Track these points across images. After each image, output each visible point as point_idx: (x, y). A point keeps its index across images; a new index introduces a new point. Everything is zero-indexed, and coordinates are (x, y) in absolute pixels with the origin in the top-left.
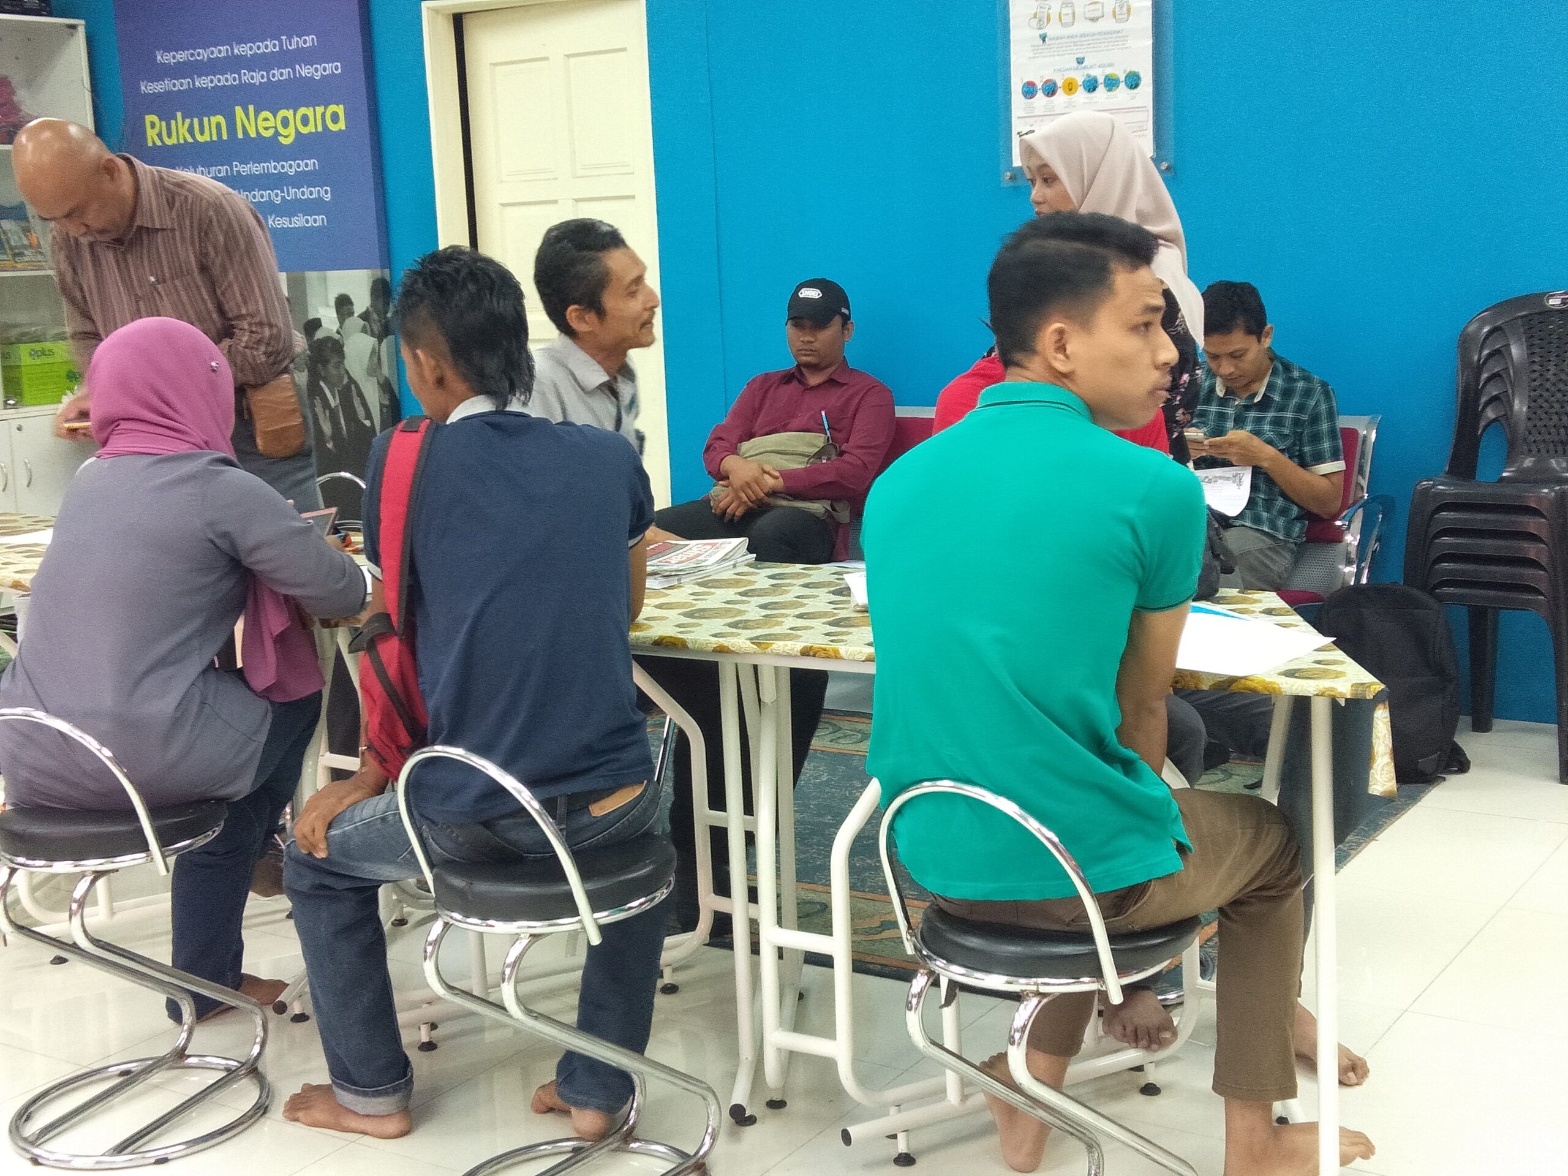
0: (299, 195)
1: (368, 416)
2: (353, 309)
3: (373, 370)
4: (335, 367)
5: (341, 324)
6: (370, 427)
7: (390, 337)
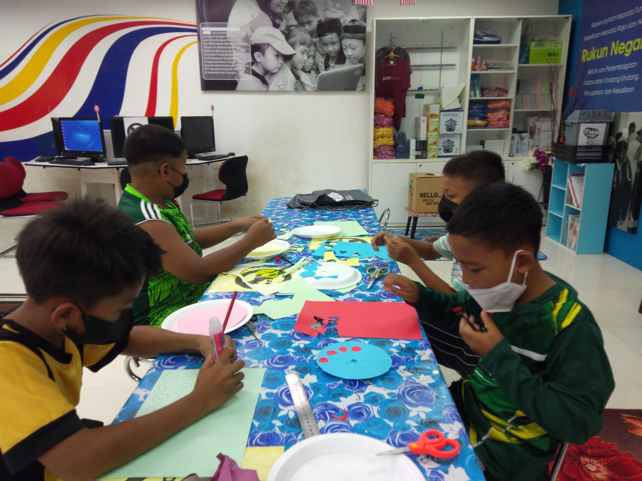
0: (626, 79)
1: (630, 177)
2: (635, 129)
3: (637, 157)
4: (623, 154)
5: (629, 135)
6: (630, 181)
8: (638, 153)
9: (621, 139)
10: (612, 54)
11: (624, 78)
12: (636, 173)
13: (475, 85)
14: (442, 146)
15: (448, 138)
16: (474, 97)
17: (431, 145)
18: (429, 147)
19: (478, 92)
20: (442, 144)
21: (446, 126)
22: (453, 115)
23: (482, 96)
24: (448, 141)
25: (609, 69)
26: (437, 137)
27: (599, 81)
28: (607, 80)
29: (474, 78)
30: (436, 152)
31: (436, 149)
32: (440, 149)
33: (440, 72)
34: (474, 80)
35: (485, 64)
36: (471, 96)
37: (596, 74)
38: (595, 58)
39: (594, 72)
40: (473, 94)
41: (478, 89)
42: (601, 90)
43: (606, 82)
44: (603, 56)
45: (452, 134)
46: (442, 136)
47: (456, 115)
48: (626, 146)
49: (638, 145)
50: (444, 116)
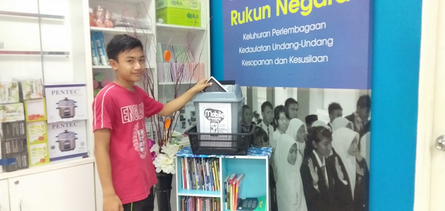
0: (311, 44)
1: (346, 178)
2: (341, 112)
3: (353, 151)
4: (324, 144)
5: (332, 120)
6: (347, 185)
7: (369, 133)
8: (356, 146)
9: (315, 124)
10: (278, 14)
11: (306, 43)
12: (358, 175)
13: (98, 48)
14: (57, 142)
15: (66, 128)
16: (99, 65)
18: (30, 147)
19: (104, 58)
20: (57, 139)
21: (58, 110)
22: (69, 92)
24: (66, 132)
25: (277, 33)
26: (43, 129)
27: (263, 48)
28: (276, 47)
29: (95, 37)
30: (46, 152)
31: (46, 148)
32: (53, 147)
33: (40, 25)
34: (96, 39)
35: (109, 18)
36: (95, 63)
37: (256, 39)
38: (251, 20)
39: (252, 37)
40: (98, 60)
41: (104, 54)
42: (269, 59)
43: (274, 48)
44: (264, 18)
45: (71, 121)
46: (54, 126)
47: (73, 92)
48: (327, 134)
49: (353, 134)
50: (52, 94)
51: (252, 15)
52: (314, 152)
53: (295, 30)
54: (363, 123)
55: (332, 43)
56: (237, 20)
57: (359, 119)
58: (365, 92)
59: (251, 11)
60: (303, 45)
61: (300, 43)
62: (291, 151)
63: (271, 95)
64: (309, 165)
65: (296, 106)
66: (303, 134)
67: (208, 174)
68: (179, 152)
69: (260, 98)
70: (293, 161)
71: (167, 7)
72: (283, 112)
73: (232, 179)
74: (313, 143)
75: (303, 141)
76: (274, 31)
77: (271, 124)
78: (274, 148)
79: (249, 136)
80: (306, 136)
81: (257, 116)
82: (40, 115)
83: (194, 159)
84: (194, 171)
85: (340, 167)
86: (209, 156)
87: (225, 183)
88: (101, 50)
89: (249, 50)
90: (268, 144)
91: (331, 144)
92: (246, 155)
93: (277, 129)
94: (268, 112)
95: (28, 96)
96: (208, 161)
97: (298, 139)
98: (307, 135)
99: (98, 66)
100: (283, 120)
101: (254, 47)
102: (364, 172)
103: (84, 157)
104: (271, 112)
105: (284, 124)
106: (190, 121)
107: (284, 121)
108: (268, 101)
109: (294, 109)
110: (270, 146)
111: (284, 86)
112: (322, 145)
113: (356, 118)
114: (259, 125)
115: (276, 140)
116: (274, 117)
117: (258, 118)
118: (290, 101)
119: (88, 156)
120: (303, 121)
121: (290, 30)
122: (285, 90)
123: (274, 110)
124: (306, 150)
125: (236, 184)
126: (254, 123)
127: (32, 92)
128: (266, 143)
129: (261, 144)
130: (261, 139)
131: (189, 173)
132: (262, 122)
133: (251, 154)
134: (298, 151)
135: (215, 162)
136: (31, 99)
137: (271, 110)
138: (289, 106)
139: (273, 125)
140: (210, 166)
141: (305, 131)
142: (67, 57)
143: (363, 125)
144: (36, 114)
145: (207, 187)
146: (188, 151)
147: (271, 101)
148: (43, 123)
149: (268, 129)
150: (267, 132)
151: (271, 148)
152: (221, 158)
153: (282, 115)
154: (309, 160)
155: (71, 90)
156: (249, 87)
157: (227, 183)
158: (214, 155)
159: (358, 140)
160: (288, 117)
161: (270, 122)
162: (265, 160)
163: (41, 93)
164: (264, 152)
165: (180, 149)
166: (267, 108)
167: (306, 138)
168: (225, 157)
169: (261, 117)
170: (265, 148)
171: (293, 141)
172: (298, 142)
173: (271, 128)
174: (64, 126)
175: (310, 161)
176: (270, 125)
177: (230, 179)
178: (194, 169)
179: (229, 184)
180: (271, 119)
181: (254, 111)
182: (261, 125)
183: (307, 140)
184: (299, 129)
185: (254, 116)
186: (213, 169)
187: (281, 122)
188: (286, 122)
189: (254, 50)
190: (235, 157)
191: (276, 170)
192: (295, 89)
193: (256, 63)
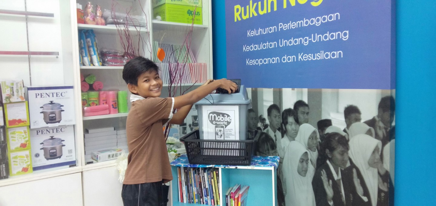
1: (366, 193)
2: (360, 117)
3: (375, 163)
4: (340, 154)
5: (348, 125)
6: (367, 202)
7: (393, 141)
8: (378, 156)
9: (329, 130)
10: (285, 6)
11: (317, 38)
12: (380, 191)
13: (89, 47)
14: (41, 149)
15: (51, 134)
16: (90, 65)
17: (17, 150)
18: (11, 155)
19: (95, 58)
20: (41, 146)
21: (42, 114)
23: (103, 65)
24: (52, 138)
25: (284, 27)
26: (26, 135)
27: (268, 44)
28: (284, 43)
29: (86, 36)
30: (29, 160)
31: (29, 156)
32: (37, 155)
33: (27, 23)
34: (86, 38)
35: (101, 15)
36: (85, 64)
37: (262, 36)
38: (256, 14)
39: (257, 34)
40: (88, 60)
41: (95, 54)
42: (275, 57)
43: (281, 45)
44: (269, 11)
45: (57, 127)
46: (38, 132)
47: (60, 94)
48: (344, 141)
49: (373, 142)
50: (36, 97)
51: (256, 10)
52: (328, 162)
53: (304, 23)
54: (386, 129)
55: (347, 36)
56: (240, 15)
57: (381, 124)
58: (388, 92)
59: (255, 4)
60: (314, 40)
61: (310, 37)
62: (301, 161)
63: (278, 98)
64: (322, 178)
65: (306, 110)
66: (315, 142)
67: (207, 187)
68: (174, 161)
69: (266, 101)
70: (304, 172)
71: (165, 3)
72: (292, 116)
73: (233, 192)
74: (326, 152)
75: (315, 149)
76: (281, 25)
77: (279, 129)
78: (282, 158)
79: (252, 143)
80: (319, 144)
81: (263, 120)
82: (22, 120)
83: (192, 169)
84: (191, 183)
85: (359, 180)
86: (208, 166)
87: (227, 196)
88: (92, 49)
89: (254, 48)
90: (276, 152)
91: (347, 153)
92: (249, 165)
93: (285, 135)
94: (275, 116)
95: (8, 100)
96: (206, 171)
97: (310, 147)
98: (319, 142)
99: (88, 67)
100: (291, 125)
101: (259, 44)
102: (388, 187)
103: (70, 166)
104: (278, 116)
105: (293, 130)
106: (192, 126)
107: (293, 126)
108: (275, 103)
109: (304, 113)
110: (277, 154)
111: (293, 87)
112: (337, 154)
113: (377, 123)
114: (265, 131)
115: (284, 147)
116: (282, 121)
117: (264, 123)
118: (299, 104)
119: (75, 165)
120: (314, 127)
121: (299, 23)
122: (293, 91)
123: (281, 114)
124: (318, 160)
125: (238, 198)
126: (259, 128)
127: (13, 95)
128: (273, 151)
129: (267, 152)
130: (266, 146)
131: (186, 185)
132: (269, 128)
133: (255, 164)
134: (309, 161)
135: (215, 172)
136: (11, 103)
137: (279, 114)
138: (298, 109)
139: (281, 130)
140: (209, 177)
141: (317, 138)
142: (57, 57)
143: (386, 131)
144: (17, 119)
145: (205, 201)
146: (184, 160)
147: (278, 104)
148: (26, 129)
149: (275, 136)
150: (274, 139)
151: (279, 157)
152: (221, 168)
153: (291, 119)
154: (322, 172)
155: (57, 93)
156: (254, 89)
157: (229, 197)
158: (213, 164)
159: (380, 150)
160: (298, 122)
161: (277, 128)
162: (271, 171)
163: (23, 95)
164: (270, 162)
165: (176, 157)
166: (274, 112)
167: (319, 145)
168: (225, 167)
169: (267, 122)
170: (272, 157)
171: (304, 150)
172: (310, 150)
173: (279, 134)
174: (49, 132)
175: (324, 173)
176: (277, 131)
177: (232, 191)
178: (191, 180)
179: (230, 197)
180: (279, 124)
181: (259, 115)
182: (268, 131)
183: (319, 149)
184: (311, 136)
185: (260, 121)
186: (213, 180)
187: (289, 127)
188: (296, 128)
189: (259, 48)
190: (236, 168)
191: (285, 182)
192: (305, 90)
193: (261, 61)
